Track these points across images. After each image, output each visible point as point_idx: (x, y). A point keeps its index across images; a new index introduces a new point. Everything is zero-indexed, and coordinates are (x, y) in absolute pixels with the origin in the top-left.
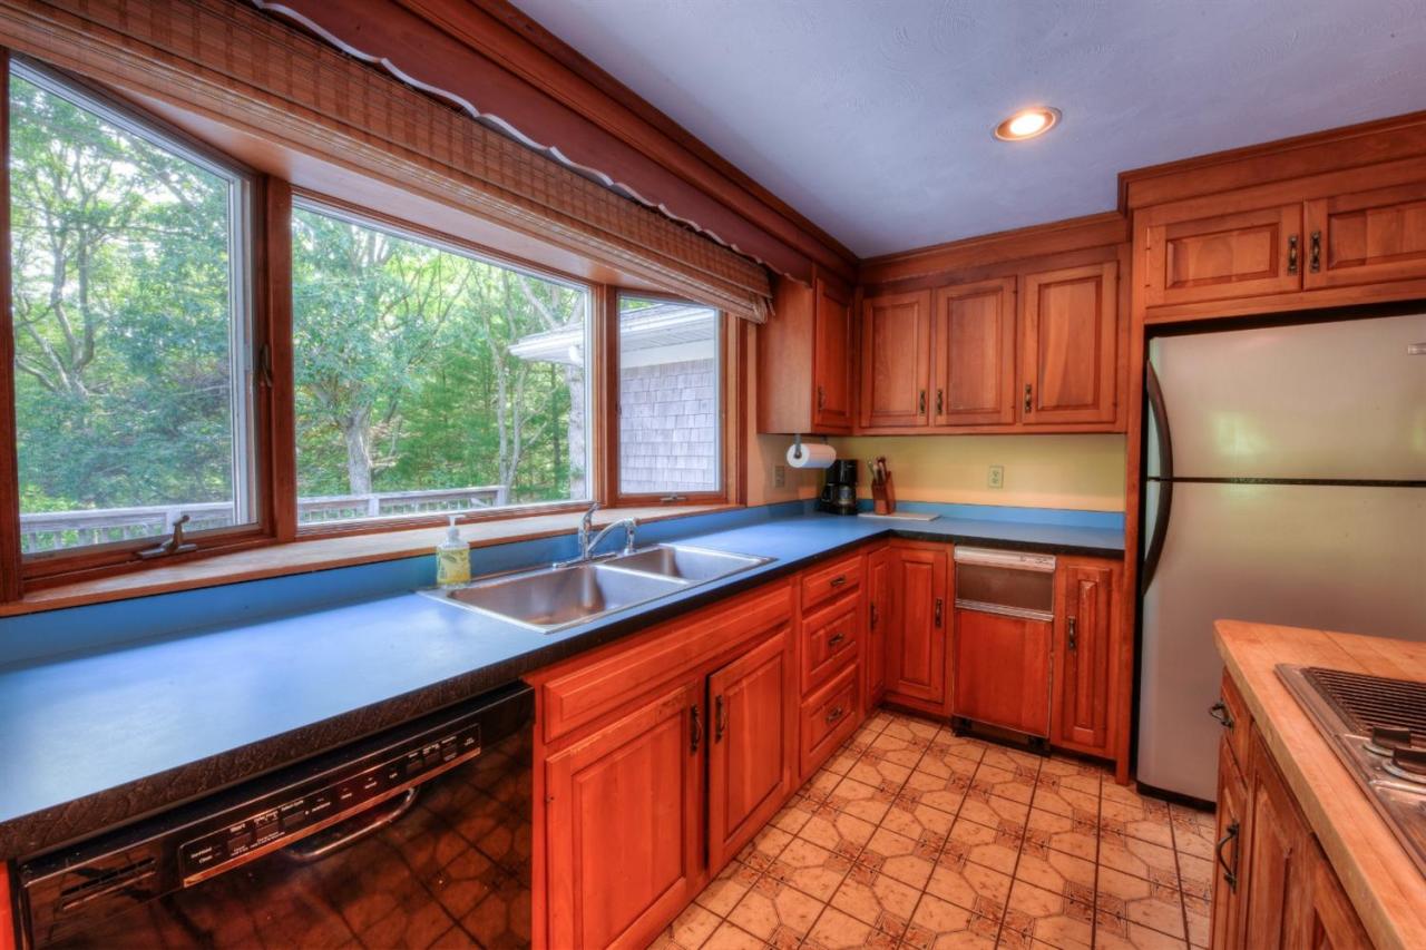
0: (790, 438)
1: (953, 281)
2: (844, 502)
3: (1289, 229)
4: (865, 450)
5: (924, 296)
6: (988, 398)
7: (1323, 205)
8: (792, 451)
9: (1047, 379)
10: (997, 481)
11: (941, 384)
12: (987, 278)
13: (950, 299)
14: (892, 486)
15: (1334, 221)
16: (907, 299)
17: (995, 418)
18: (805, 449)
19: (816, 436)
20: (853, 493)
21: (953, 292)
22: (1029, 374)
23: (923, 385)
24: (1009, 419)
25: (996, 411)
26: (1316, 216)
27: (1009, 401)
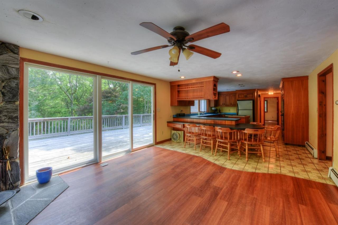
0: (212, 107)
2: (216, 112)
4: (218, 108)
6: (228, 104)
12: (228, 95)
13: (225, 96)
14: (220, 111)
18: (214, 108)
19: (214, 107)
22: (231, 102)
23: (223, 103)
25: (229, 105)
26: (246, 94)
27: (229, 104)
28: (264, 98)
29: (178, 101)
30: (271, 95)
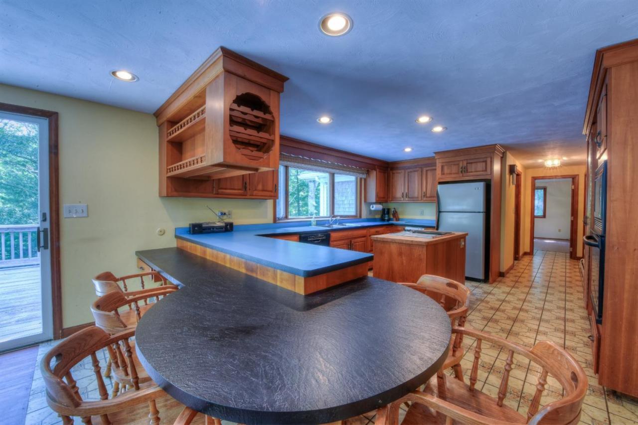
0: (371, 203)
1: (409, 168)
2: (386, 218)
3: (461, 165)
4: (390, 206)
5: (403, 171)
6: (416, 195)
7: (466, 161)
8: (372, 206)
9: (428, 191)
10: (422, 213)
11: (406, 191)
12: (416, 168)
13: (408, 172)
14: (397, 214)
15: (468, 165)
16: (399, 171)
17: (417, 199)
18: (374, 206)
19: (377, 202)
20: (388, 217)
21: (409, 170)
22: (424, 190)
23: (403, 191)
24: (420, 199)
25: (418, 198)
26: (465, 163)
27: (420, 195)
28: (534, 179)
29: (168, 177)
30: (554, 168)
